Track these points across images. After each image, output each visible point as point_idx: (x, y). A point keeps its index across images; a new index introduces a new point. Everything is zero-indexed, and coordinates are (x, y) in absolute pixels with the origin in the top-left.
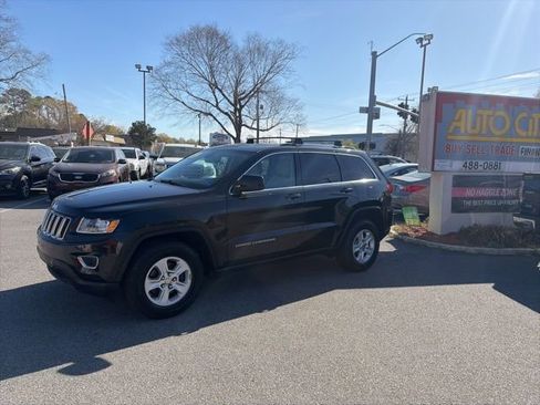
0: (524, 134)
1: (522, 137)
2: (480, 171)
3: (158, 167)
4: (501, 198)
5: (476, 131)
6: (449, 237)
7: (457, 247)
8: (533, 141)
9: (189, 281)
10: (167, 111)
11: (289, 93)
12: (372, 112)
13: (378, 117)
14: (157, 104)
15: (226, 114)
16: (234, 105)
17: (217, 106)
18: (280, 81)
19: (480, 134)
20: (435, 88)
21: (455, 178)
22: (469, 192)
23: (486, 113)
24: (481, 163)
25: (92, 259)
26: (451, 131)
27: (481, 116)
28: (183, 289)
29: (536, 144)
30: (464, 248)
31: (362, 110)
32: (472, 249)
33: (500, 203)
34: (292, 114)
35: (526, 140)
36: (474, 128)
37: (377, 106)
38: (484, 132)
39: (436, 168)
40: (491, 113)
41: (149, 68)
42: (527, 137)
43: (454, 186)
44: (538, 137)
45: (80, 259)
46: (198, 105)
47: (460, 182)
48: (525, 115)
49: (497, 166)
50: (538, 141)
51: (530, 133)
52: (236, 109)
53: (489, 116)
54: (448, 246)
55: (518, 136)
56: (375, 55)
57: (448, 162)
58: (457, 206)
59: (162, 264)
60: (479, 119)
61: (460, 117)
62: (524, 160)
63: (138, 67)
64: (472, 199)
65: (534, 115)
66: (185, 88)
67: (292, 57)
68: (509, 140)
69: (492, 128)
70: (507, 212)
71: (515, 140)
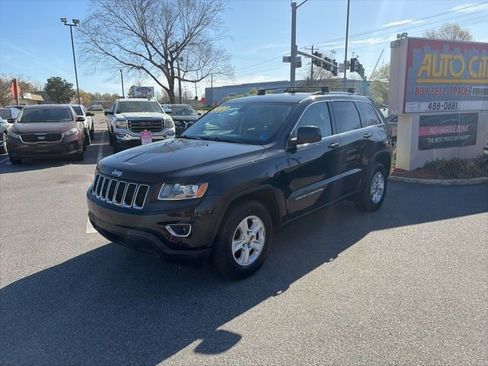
0: (475, 75)
1: (474, 79)
2: (442, 111)
3: (119, 123)
4: (457, 134)
5: (439, 74)
6: (416, 172)
7: (433, 181)
8: (482, 81)
9: (262, 237)
10: (99, 66)
11: (216, 45)
12: (294, 61)
13: (299, 65)
14: (88, 59)
15: (159, 67)
16: (165, 57)
17: (150, 60)
18: (209, 32)
19: (442, 77)
20: (405, 34)
21: (422, 118)
22: (433, 131)
23: (446, 57)
24: (442, 103)
25: (182, 227)
26: (419, 74)
27: (444, 60)
28: (259, 247)
29: (484, 84)
30: (438, 181)
31: (286, 59)
32: (446, 182)
33: (456, 138)
34: (221, 65)
35: (477, 81)
36: (438, 71)
37: (299, 55)
38: (445, 74)
39: (407, 110)
40: (450, 57)
41: (76, 22)
42: (477, 78)
43: (420, 126)
44: (485, 78)
45: (168, 227)
46: (129, 59)
47: (425, 122)
48: (476, 58)
49: (454, 106)
50: (486, 81)
51: (480, 75)
52: (167, 61)
53: (450, 60)
54: (425, 180)
55: (472, 78)
56: (294, 6)
57: (417, 104)
58: (423, 144)
59: (243, 224)
60: (441, 63)
61: (427, 62)
62: (475, 99)
63: (64, 20)
64: (435, 136)
65: (483, 58)
66: (116, 42)
67: (219, 8)
68: (464, 81)
69: (452, 71)
70: (460, 146)
71: (468, 81)
